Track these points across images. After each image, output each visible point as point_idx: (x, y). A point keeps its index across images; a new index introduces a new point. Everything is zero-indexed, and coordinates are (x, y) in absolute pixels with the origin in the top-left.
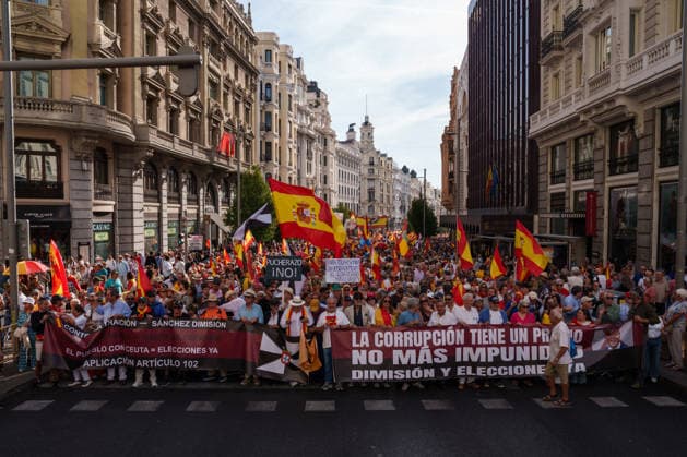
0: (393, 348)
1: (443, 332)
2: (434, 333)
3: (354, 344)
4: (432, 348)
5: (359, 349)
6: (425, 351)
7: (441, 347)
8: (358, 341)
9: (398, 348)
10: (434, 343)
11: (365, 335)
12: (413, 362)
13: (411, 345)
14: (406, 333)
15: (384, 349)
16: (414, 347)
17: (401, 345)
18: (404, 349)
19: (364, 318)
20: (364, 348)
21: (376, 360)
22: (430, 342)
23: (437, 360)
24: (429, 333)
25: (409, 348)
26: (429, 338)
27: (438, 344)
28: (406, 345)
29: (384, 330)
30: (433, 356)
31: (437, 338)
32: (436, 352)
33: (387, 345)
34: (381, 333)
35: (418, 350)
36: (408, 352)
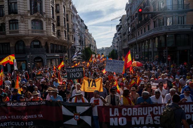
0: (132, 116)
1: (159, 107)
2: (154, 108)
3: (111, 115)
4: (153, 116)
5: (114, 117)
6: (150, 117)
7: (158, 115)
8: (113, 113)
9: (135, 116)
10: (154, 113)
11: (116, 110)
12: (143, 123)
13: (141, 114)
14: (139, 109)
15: (127, 117)
16: (143, 116)
17: (136, 115)
18: (138, 117)
19: (116, 102)
20: (116, 116)
21: (123, 123)
22: (152, 113)
23: (156, 123)
24: (151, 108)
25: (140, 116)
26: (151, 110)
27: (157, 114)
28: (139, 114)
29: (127, 107)
30: (154, 120)
31: (156, 110)
32: (155, 118)
33: (129, 115)
34: (125, 109)
35: (145, 117)
36: (140, 118)
